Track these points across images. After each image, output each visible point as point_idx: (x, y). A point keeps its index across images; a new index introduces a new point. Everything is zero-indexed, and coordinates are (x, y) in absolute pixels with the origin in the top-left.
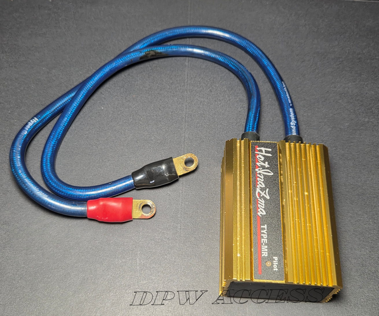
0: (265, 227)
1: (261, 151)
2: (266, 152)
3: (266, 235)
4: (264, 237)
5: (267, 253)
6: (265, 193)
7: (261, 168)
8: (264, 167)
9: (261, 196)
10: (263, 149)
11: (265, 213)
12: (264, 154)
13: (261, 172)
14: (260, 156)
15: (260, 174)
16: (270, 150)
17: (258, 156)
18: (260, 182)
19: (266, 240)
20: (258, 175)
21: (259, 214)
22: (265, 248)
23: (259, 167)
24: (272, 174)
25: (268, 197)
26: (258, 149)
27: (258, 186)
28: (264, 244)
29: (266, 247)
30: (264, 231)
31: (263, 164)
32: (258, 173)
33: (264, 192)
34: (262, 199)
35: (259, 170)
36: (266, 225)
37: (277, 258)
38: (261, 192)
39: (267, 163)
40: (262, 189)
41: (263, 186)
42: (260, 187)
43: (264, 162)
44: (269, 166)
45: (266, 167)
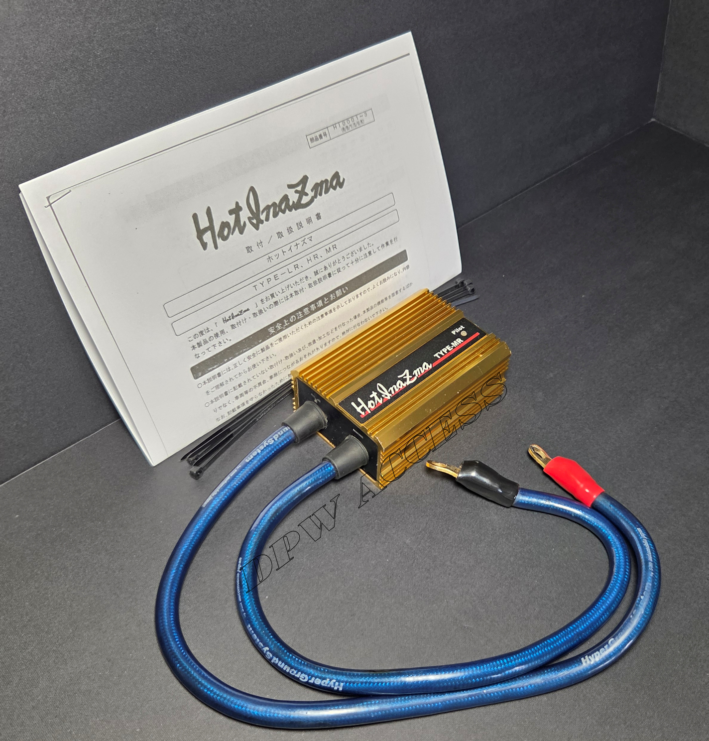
0: (436, 355)
1: (363, 409)
2: (358, 404)
4: (446, 350)
5: (457, 340)
6: (406, 375)
7: (383, 396)
8: (379, 395)
9: (411, 377)
10: (359, 409)
11: (425, 363)
12: (363, 405)
13: (387, 393)
14: (370, 405)
15: (390, 393)
16: (353, 404)
17: (373, 407)
18: (399, 387)
20: (393, 392)
21: (430, 367)
22: (455, 344)
23: (383, 398)
24: (378, 384)
26: (363, 413)
27: (404, 385)
28: (452, 346)
29: (452, 344)
30: (441, 353)
31: (376, 398)
32: (391, 395)
33: (404, 377)
34: (413, 374)
36: (435, 356)
37: (452, 332)
38: (408, 379)
39: (371, 396)
40: (404, 380)
41: (399, 382)
42: (404, 383)
43: (373, 399)
44: (373, 392)
45: (376, 393)
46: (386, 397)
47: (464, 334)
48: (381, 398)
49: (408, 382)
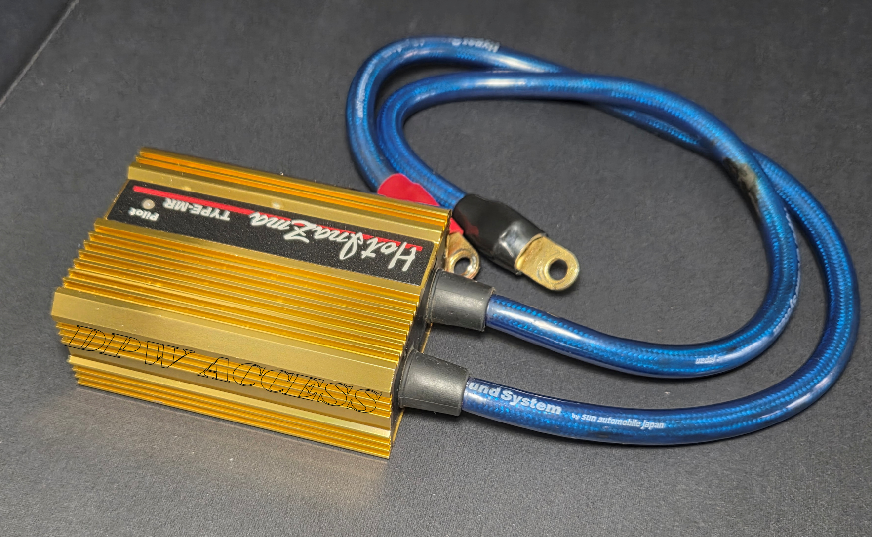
0: (226, 218)
1: (407, 252)
2: (401, 263)
3: (207, 215)
4: (204, 211)
5: (171, 207)
6: (299, 235)
7: (361, 243)
9: (296, 228)
10: (411, 258)
11: (254, 223)
12: (398, 256)
13: (352, 241)
14: (394, 249)
15: (349, 238)
16: (405, 268)
17: (394, 244)
18: (329, 233)
19: (198, 213)
20: (345, 235)
22: (182, 207)
23: (365, 241)
24: (342, 258)
25: (288, 237)
26: (414, 250)
27: (320, 228)
28: (190, 207)
29: (184, 210)
30: (215, 214)
31: (372, 248)
32: (352, 235)
33: (305, 235)
34: (288, 227)
35: (358, 239)
36: (228, 219)
37: (156, 219)
38: (304, 229)
39: (373, 255)
40: (310, 234)
41: (317, 236)
42: (316, 231)
43: (377, 251)
44: (363, 257)
45: (363, 252)
46: (362, 239)
47: (149, 204)
48: (368, 242)
49: (310, 226)
